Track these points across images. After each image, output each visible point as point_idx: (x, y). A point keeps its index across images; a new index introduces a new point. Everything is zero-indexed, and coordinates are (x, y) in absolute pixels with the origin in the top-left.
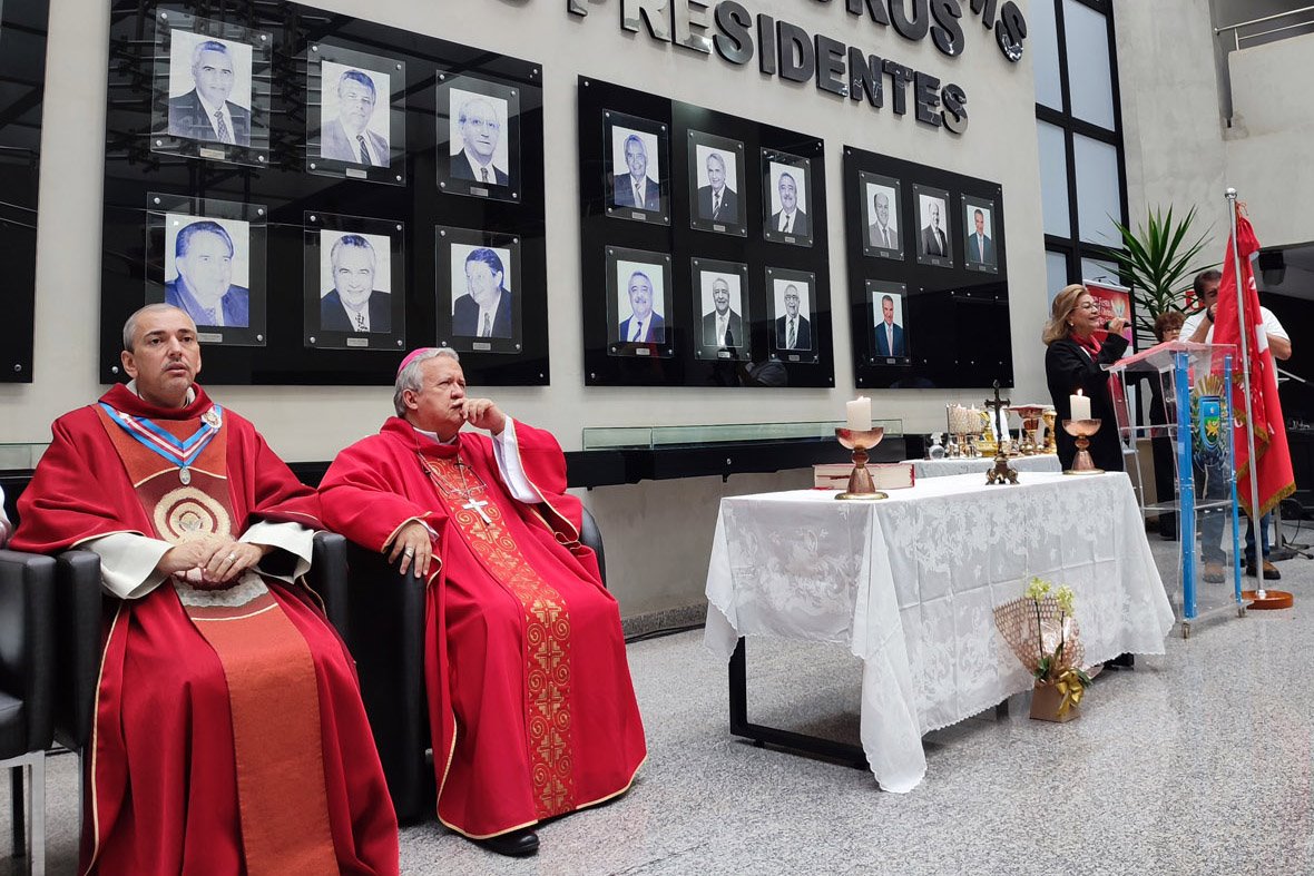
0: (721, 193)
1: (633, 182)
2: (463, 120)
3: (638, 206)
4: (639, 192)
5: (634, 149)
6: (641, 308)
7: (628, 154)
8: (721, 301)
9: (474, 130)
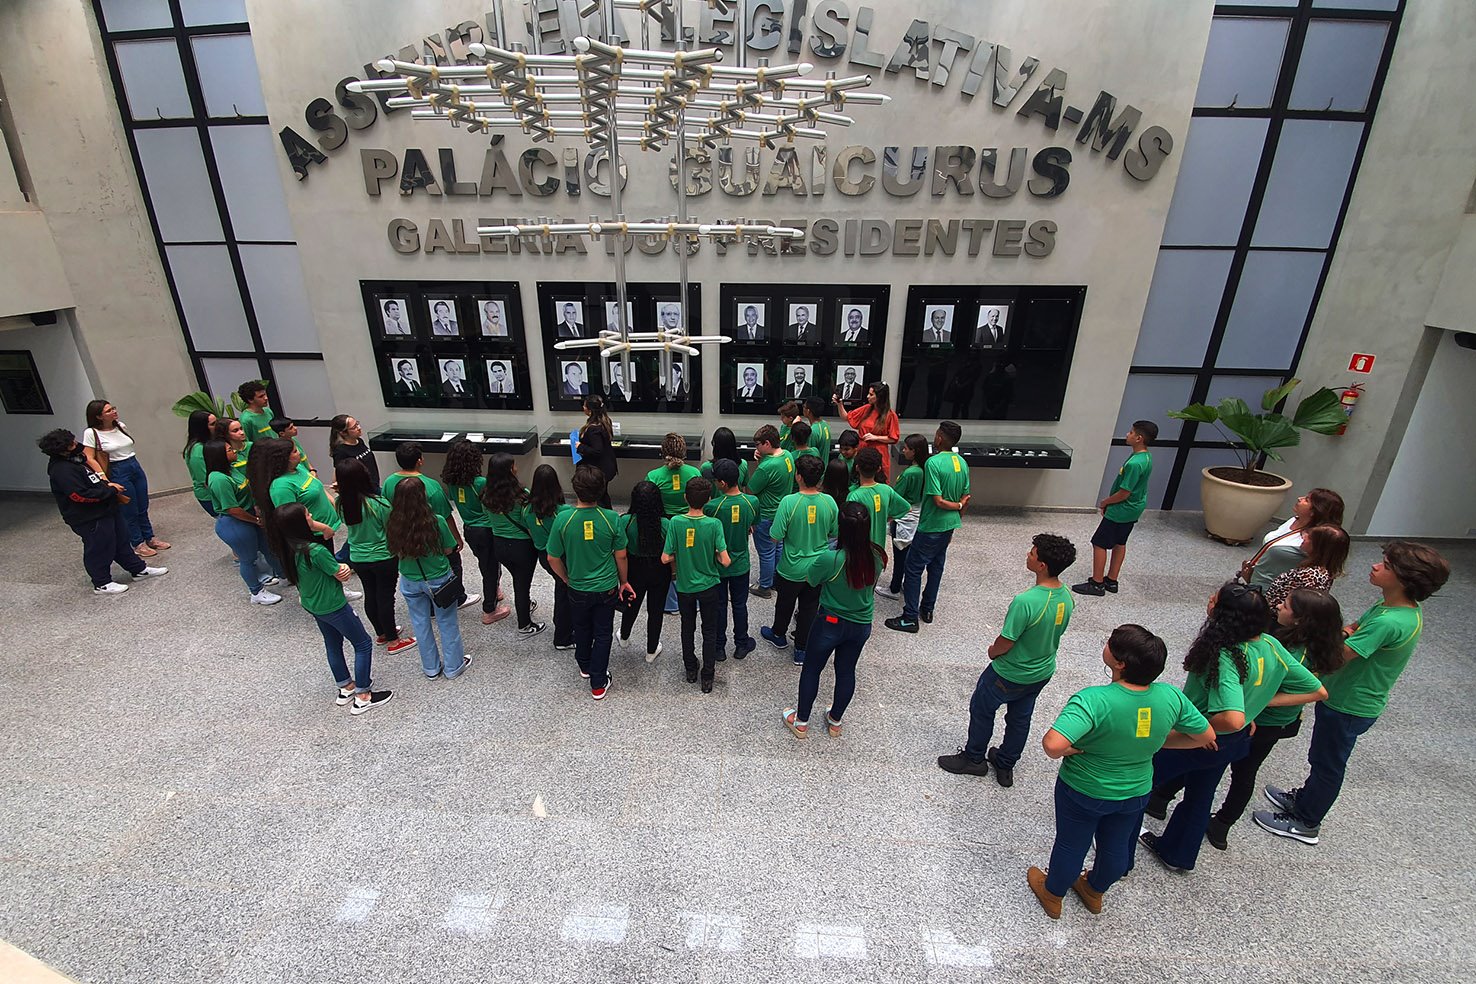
0: (805, 326)
1: (749, 327)
2: (663, 314)
3: (751, 338)
4: (753, 332)
5: (750, 313)
6: (750, 383)
7: (746, 315)
8: (799, 378)
9: (668, 318)
